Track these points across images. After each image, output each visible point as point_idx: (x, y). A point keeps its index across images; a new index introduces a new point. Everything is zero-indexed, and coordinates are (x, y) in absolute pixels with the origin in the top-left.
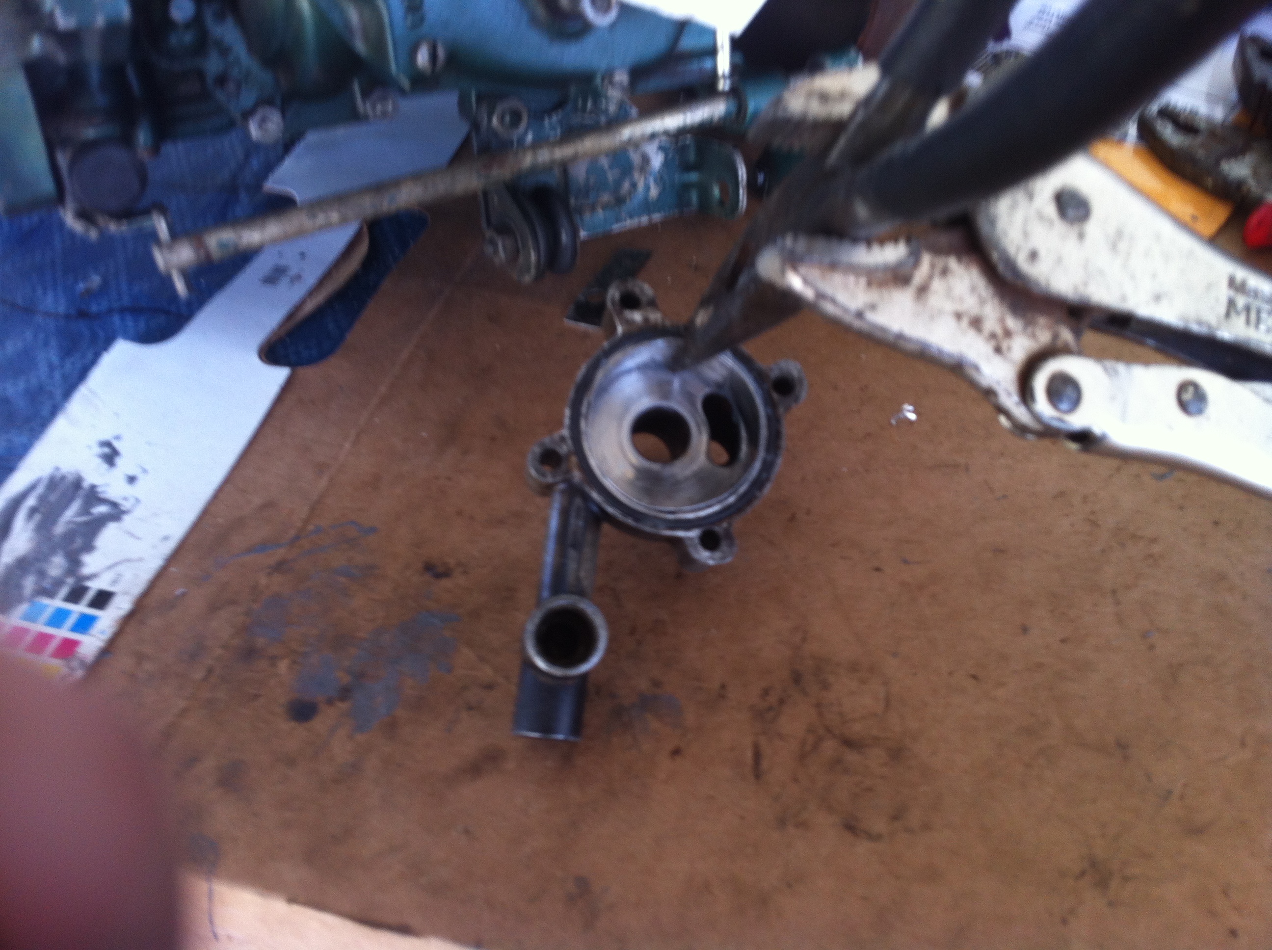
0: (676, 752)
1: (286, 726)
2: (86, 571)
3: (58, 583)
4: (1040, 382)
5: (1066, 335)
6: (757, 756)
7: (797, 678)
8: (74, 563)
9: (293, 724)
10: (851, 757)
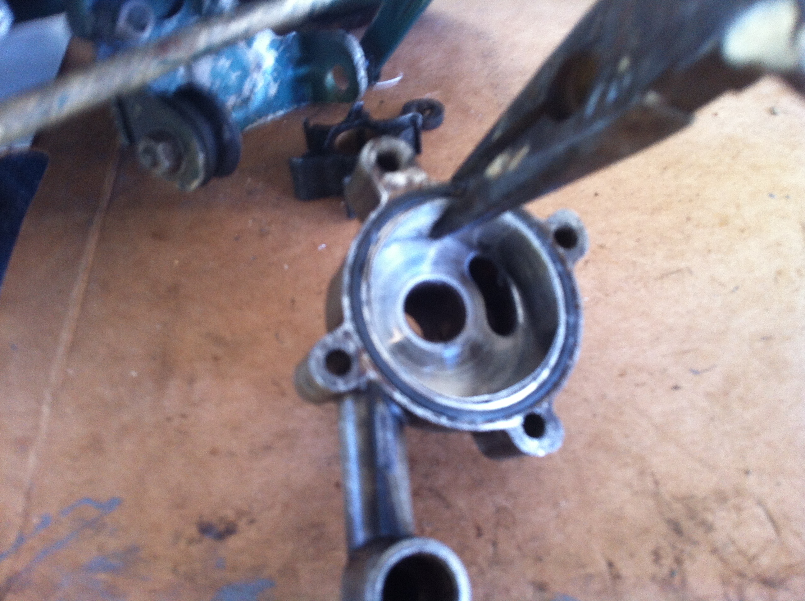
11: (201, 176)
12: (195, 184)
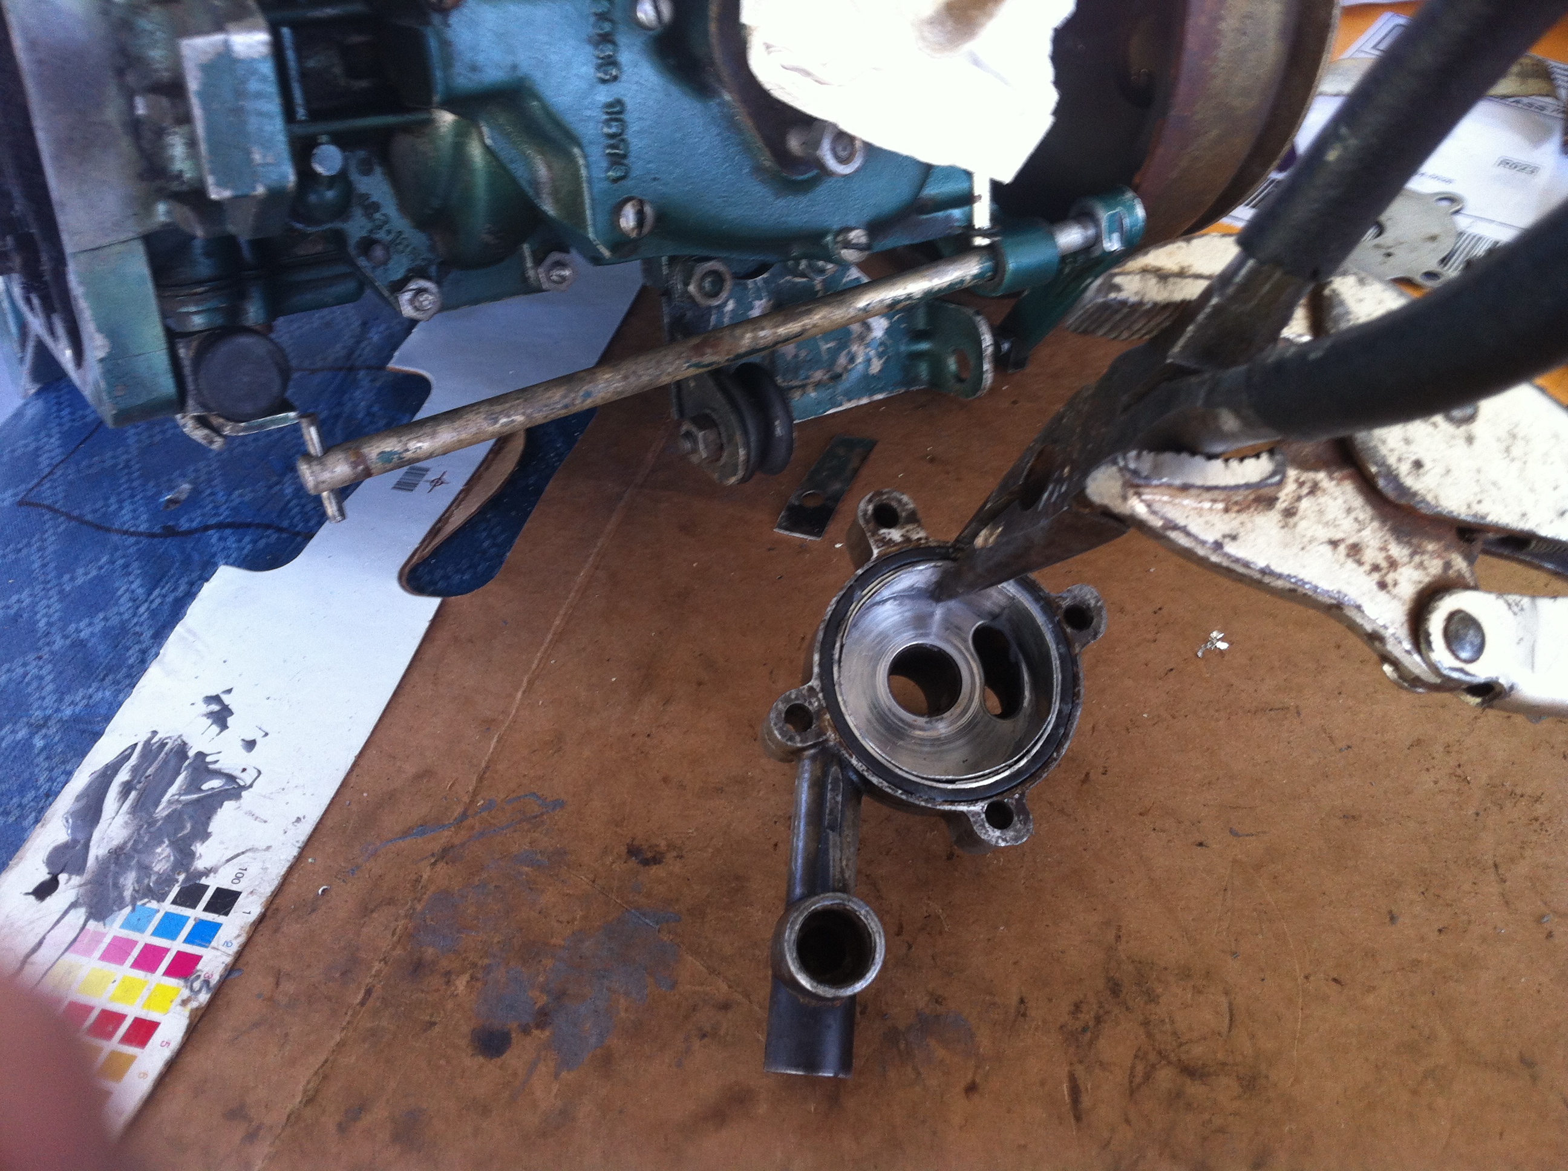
0: (971, 1089)
1: (472, 1062)
2: (200, 865)
3: (167, 881)
4: (1436, 624)
5: (1459, 563)
6: (1075, 1091)
7: (1115, 988)
8: (185, 855)
9: (481, 1059)
10: (1194, 1089)
11: (740, 474)
12: (733, 480)
